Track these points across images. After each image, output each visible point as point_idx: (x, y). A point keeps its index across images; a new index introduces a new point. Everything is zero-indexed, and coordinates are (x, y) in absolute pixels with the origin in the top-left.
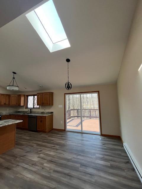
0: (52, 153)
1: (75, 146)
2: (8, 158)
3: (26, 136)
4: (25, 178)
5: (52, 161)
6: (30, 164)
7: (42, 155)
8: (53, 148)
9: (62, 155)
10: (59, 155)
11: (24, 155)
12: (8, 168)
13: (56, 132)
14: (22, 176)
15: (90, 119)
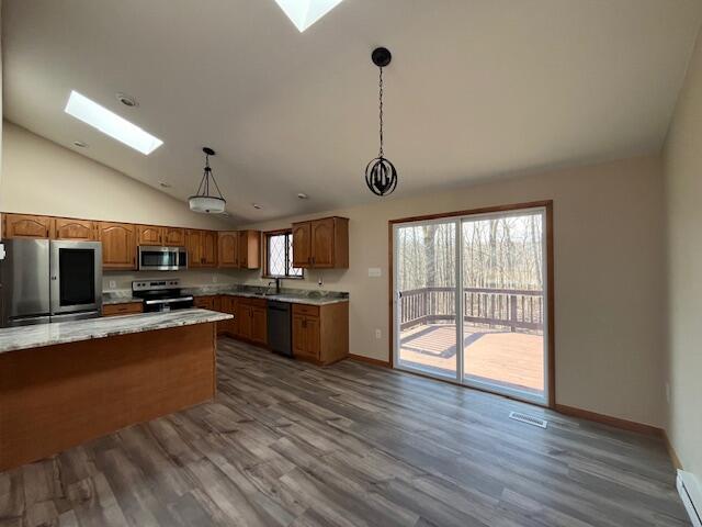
0: (320, 443)
1: (416, 432)
2: (188, 427)
3: (257, 366)
4: (211, 506)
5: (310, 472)
6: (239, 465)
7: (285, 443)
8: (330, 423)
9: (356, 457)
10: (341, 456)
11: (234, 428)
12: (177, 461)
13: (359, 367)
14: (203, 497)
15: (513, 330)
